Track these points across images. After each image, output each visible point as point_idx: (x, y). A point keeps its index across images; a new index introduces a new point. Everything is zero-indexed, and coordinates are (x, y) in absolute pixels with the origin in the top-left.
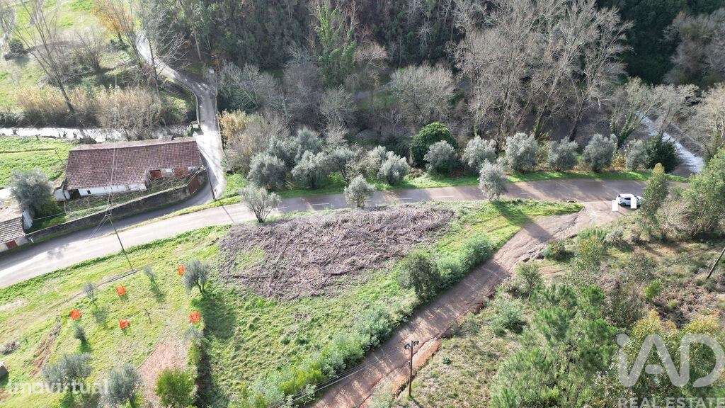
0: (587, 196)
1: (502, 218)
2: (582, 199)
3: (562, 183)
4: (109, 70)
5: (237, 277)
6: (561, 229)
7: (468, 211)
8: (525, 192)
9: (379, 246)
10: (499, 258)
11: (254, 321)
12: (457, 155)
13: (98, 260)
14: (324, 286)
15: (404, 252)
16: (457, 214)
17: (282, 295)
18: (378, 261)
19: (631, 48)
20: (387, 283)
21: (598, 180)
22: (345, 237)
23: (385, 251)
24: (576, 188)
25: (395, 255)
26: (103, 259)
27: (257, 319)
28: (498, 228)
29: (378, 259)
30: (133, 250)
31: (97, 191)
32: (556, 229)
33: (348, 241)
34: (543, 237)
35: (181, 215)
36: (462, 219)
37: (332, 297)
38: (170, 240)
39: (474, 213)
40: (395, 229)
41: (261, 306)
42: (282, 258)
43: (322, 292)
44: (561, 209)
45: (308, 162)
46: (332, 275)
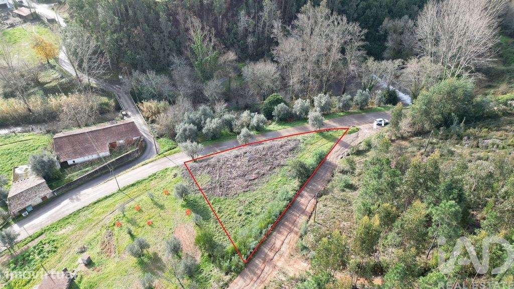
0: (360, 123)
1: (323, 139)
2: (359, 125)
3: (347, 118)
4: (47, 83)
6: (353, 141)
7: (306, 138)
8: (329, 125)
9: (269, 162)
10: (330, 158)
11: (219, 209)
12: (290, 110)
13: (106, 198)
14: (248, 186)
15: (282, 163)
16: (302, 141)
17: (228, 194)
18: (270, 170)
19: (368, 43)
20: (279, 179)
21: (363, 114)
22: (249, 161)
23: (272, 165)
24: (354, 119)
25: (278, 166)
26: (110, 196)
28: (324, 144)
30: (125, 189)
31: (79, 160)
32: (351, 141)
33: (251, 163)
34: (346, 146)
35: (143, 165)
36: (305, 143)
37: (254, 190)
38: (145, 180)
39: (310, 139)
40: (273, 153)
41: (219, 201)
42: (220, 176)
43: (248, 189)
45: (211, 124)
46: (250, 180)
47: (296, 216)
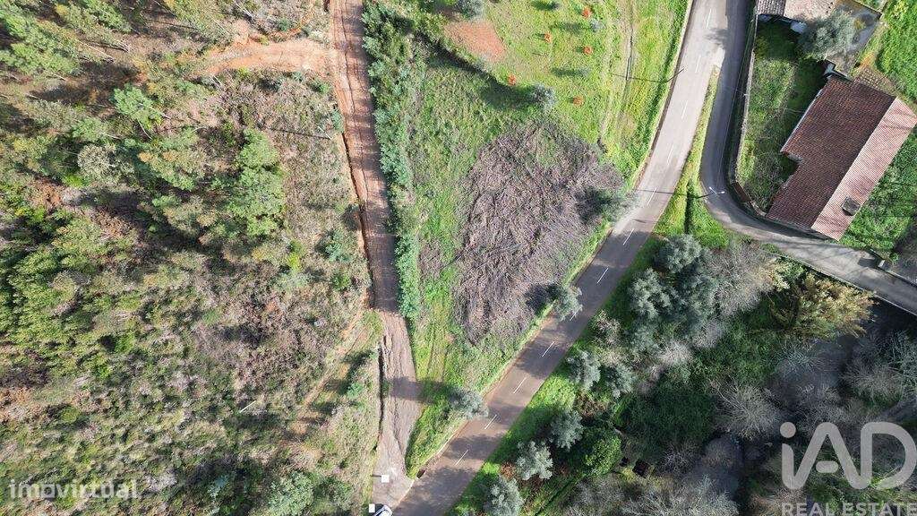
0: (417, 499)
1: (439, 380)
2: (417, 488)
3: (446, 500)
6: (396, 414)
8: (467, 457)
11: (481, 117)
12: (553, 442)
16: (468, 344)
20: (443, 225)
27: (482, 120)
28: (431, 361)
29: (469, 238)
32: (400, 411)
34: (399, 388)
37: (461, 179)
41: (491, 130)
42: (528, 174)
44: (417, 446)
46: (480, 195)
47: (366, 147)
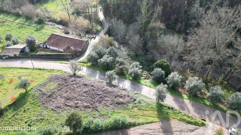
1: (156, 112)
3: (208, 109)
5: (40, 91)
6: (181, 131)
7: (143, 102)
8: (185, 105)
9: (92, 101)
10: (132, 130)
11: (27, 109)
12: (164, 76)
13: (26, 68)
14: (59, 107)
15: (99, 108)
16: (136, 102)
17: (44, 104)
18: (86, 107)
22: (85, 92)
23: (92, 104)
25: (94, 108)
27: (29, 109)
28: (148, 116)
29: (86, 106)
30: (36, 69)
32: (179, 130)
33: (84, 94)
34: (167, 130)
36: (136, 105)
37: (57, 113)
38: (47, 70)
39: (144, 104)
40: (105, 97)
41: (35, 105)
42: (59, 90)
44: (192, 121)
45: (106, 59)
46: (66, 105)
